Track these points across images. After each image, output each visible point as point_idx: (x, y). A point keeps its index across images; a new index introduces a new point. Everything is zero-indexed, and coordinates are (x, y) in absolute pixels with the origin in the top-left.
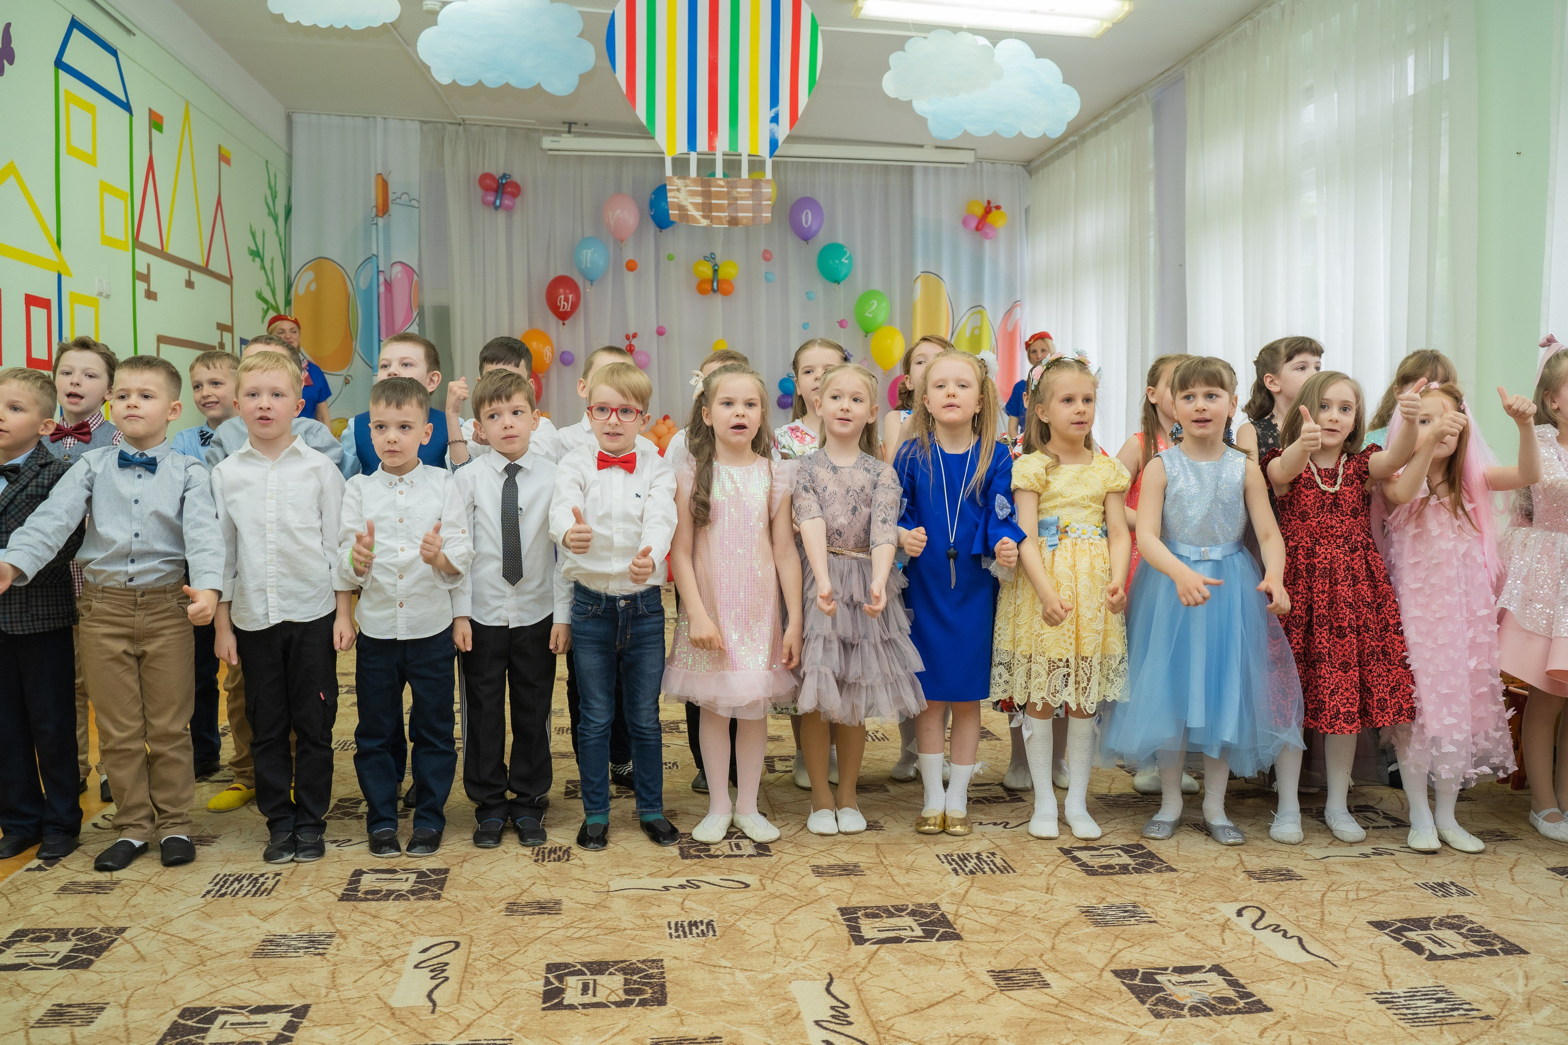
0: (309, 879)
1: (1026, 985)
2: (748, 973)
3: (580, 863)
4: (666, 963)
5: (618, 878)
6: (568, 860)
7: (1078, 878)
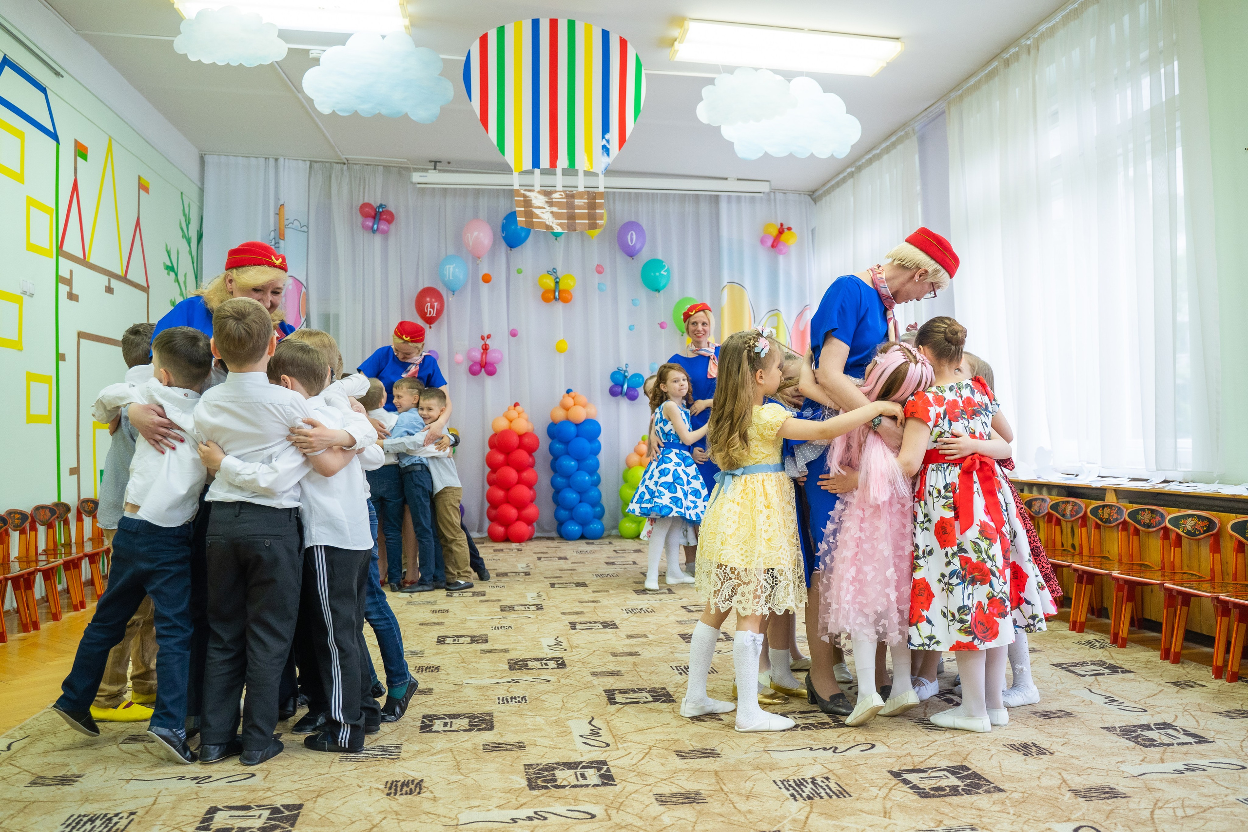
0: (163, 817)
3: (431, 795)
5: (467, 811)
6: (419, 793)
7: (912, 801)
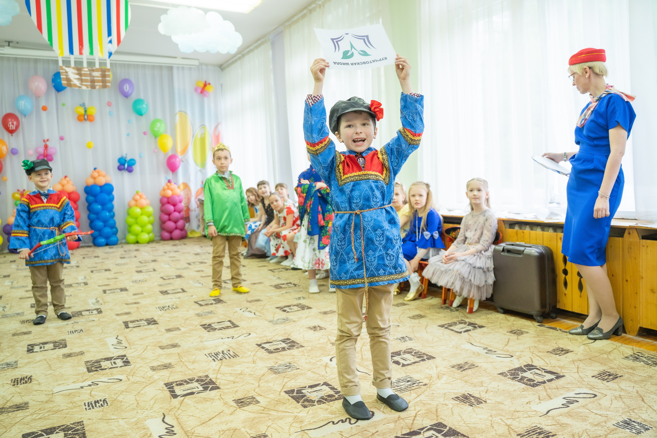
1: (250, 403)
2: (125, 420)
3: (37, 382)
4: (84, 423)
5: (57, 387)
6: (31, 382)
7: (265, 355)
